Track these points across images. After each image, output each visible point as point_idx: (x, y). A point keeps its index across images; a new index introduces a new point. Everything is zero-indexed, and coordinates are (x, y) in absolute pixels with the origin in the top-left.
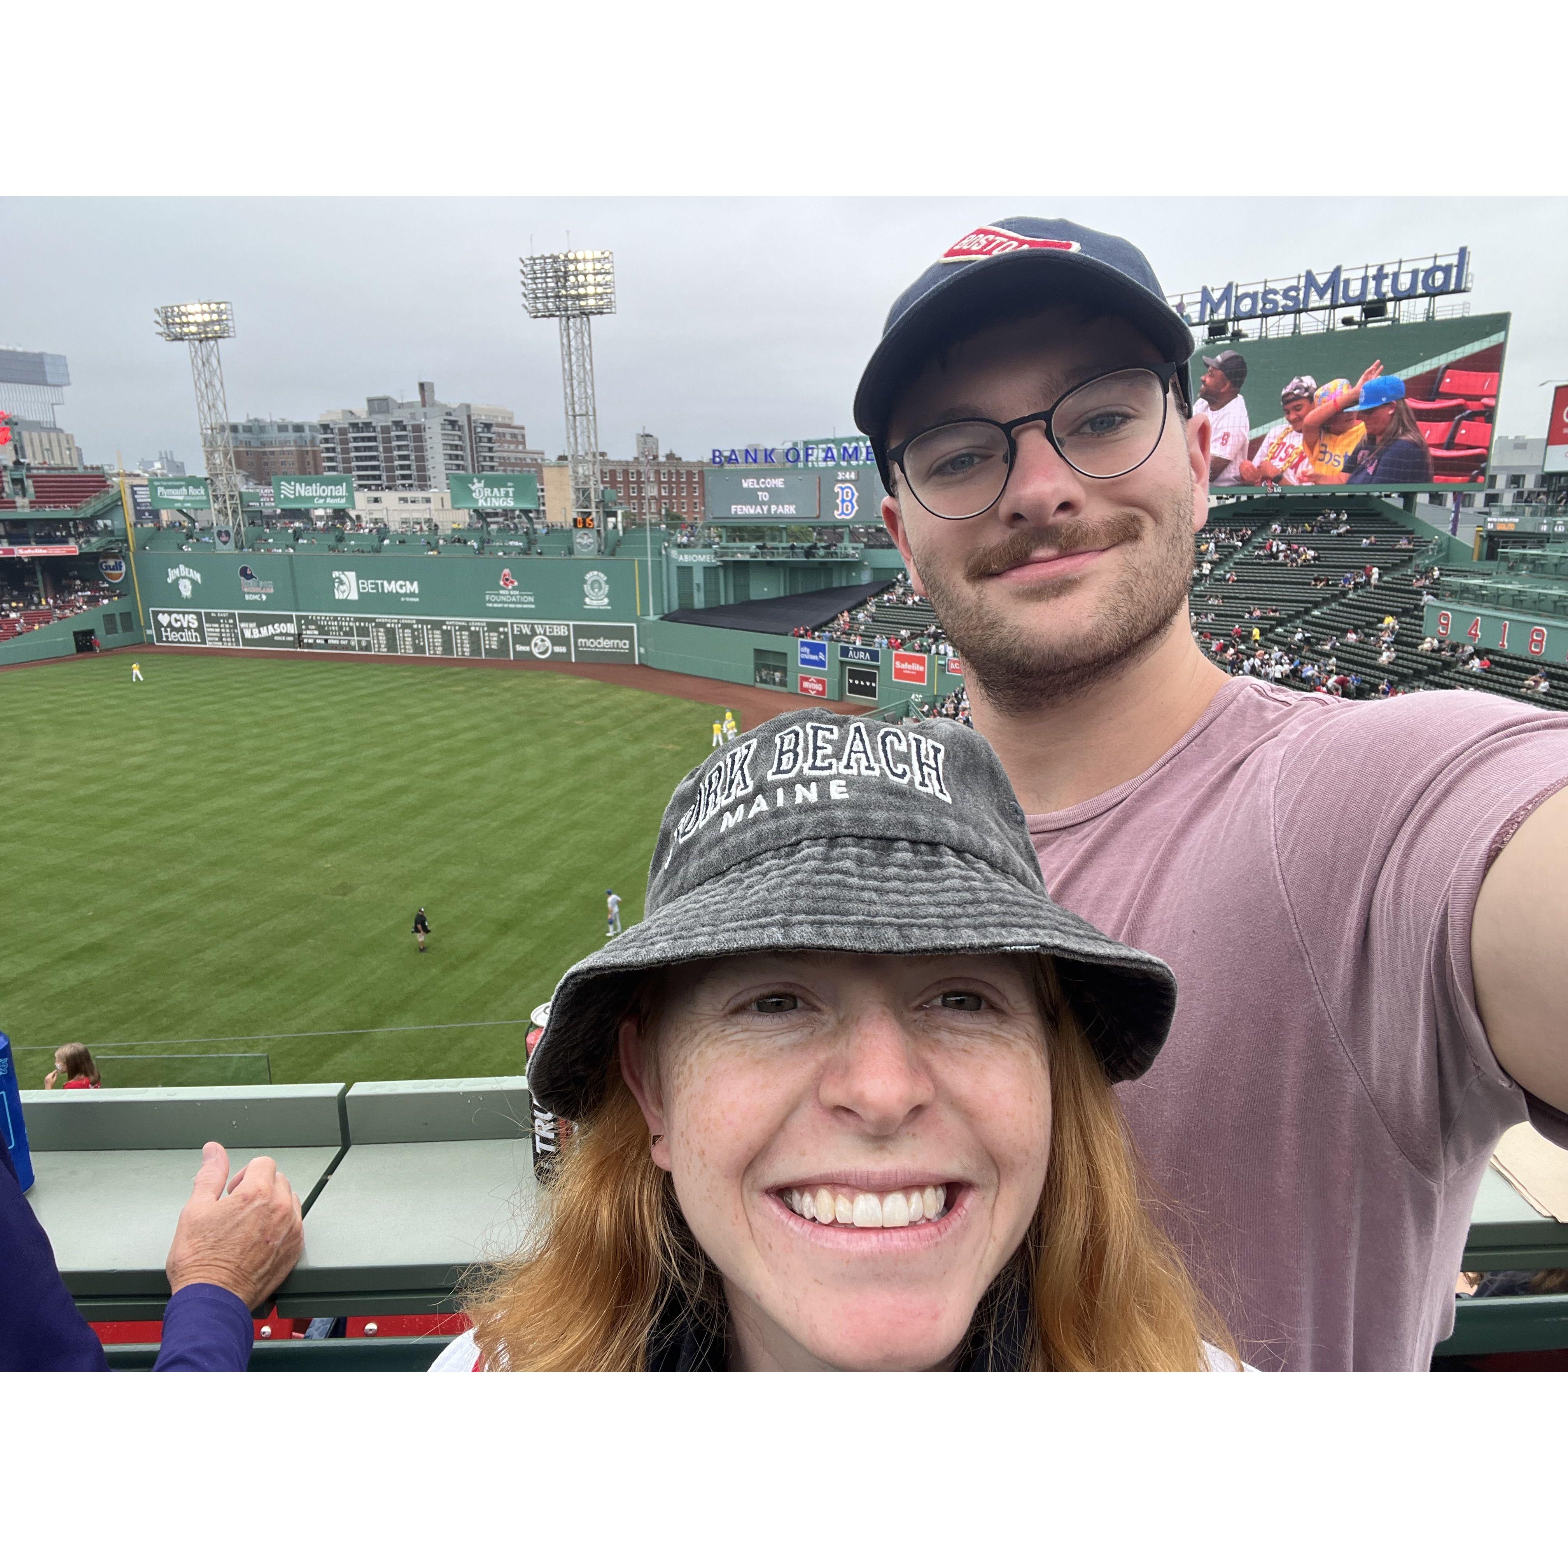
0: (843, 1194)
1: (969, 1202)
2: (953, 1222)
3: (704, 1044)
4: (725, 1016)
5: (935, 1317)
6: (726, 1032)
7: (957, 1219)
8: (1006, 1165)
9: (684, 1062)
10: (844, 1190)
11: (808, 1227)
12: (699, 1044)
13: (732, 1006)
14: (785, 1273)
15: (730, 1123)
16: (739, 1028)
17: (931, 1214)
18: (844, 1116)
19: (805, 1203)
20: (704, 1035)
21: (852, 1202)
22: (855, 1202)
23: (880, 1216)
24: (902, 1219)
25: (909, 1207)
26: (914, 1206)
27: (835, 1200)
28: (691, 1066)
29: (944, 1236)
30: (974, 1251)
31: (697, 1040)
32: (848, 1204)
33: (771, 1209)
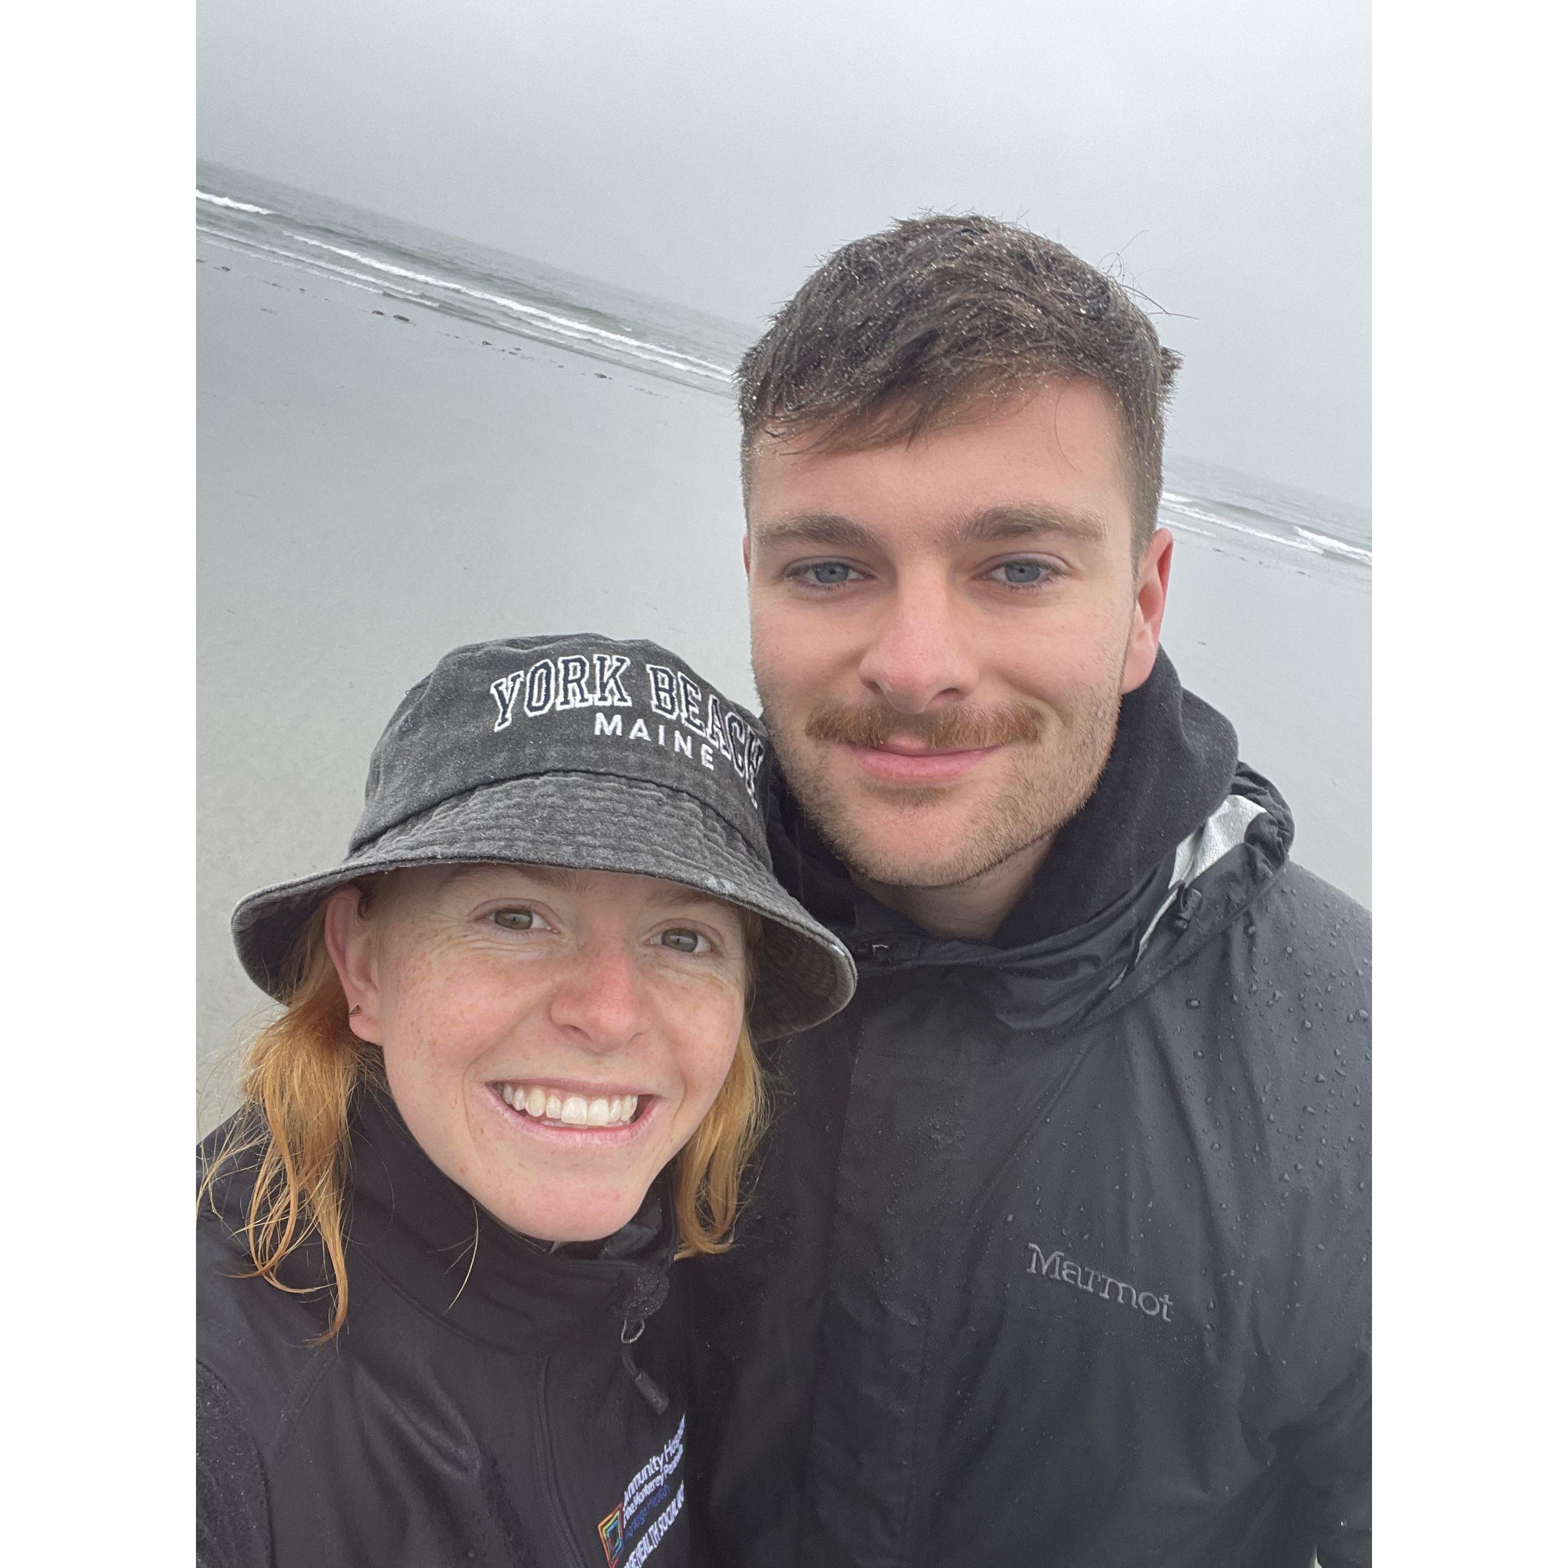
0: (556, 1095)
1: (657, 1111)
2: (642, 1127)
3: (445, 946)
4: (468, 922)
5: (617, 1198)
6: (468, 939)
7: (644, 1125)
8: (694, 1087)
9: (423, 957)
10: (557, 1091)
11: (520, 1120)
12: (440, 945)
13: (478, 913)
14: (493, 1154)
15: (467, 1022)
16: (480, 936)
17: (627, 1117)
18: (571, 1032)
19: (519, 1099)
20: (445, 936)
21: (562, 1102)
22: (566, 1103)
23: (585, 1116)
24: (602, 1121)
25: (610, 1111)
26: (614, 1110)
27: (547, 1098)
28: (430, 963)
29: (635, 1138)
30: (654, 1150)
31: (438, 939)
32: (559, 1104)
33: (489, 1100)
